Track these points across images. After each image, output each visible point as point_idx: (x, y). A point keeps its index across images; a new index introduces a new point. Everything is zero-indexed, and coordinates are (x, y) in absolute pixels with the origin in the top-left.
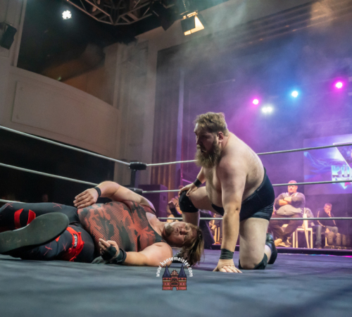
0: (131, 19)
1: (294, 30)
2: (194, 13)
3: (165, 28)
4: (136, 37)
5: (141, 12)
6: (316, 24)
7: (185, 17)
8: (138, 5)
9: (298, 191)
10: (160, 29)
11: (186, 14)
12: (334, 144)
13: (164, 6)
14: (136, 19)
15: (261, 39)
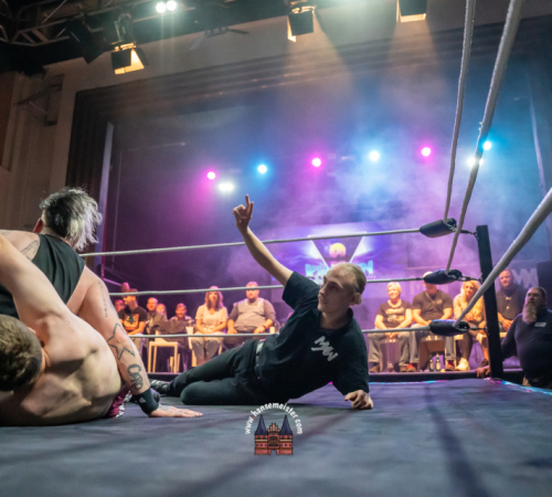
0: (36, 39)
1: (264, 87)
2: (131, 45)
3: (89, 60)
4: (45, 67)
5: (53, 32)
6: (291, 83)
7: (117, 49)
8: (50, 20)
9: (260, 295)
10: (81, 60)
11: (119, 45)
12: (309, 236)
13: (89, 29)
14: (45, 40)
15: (221, 93)
